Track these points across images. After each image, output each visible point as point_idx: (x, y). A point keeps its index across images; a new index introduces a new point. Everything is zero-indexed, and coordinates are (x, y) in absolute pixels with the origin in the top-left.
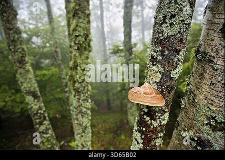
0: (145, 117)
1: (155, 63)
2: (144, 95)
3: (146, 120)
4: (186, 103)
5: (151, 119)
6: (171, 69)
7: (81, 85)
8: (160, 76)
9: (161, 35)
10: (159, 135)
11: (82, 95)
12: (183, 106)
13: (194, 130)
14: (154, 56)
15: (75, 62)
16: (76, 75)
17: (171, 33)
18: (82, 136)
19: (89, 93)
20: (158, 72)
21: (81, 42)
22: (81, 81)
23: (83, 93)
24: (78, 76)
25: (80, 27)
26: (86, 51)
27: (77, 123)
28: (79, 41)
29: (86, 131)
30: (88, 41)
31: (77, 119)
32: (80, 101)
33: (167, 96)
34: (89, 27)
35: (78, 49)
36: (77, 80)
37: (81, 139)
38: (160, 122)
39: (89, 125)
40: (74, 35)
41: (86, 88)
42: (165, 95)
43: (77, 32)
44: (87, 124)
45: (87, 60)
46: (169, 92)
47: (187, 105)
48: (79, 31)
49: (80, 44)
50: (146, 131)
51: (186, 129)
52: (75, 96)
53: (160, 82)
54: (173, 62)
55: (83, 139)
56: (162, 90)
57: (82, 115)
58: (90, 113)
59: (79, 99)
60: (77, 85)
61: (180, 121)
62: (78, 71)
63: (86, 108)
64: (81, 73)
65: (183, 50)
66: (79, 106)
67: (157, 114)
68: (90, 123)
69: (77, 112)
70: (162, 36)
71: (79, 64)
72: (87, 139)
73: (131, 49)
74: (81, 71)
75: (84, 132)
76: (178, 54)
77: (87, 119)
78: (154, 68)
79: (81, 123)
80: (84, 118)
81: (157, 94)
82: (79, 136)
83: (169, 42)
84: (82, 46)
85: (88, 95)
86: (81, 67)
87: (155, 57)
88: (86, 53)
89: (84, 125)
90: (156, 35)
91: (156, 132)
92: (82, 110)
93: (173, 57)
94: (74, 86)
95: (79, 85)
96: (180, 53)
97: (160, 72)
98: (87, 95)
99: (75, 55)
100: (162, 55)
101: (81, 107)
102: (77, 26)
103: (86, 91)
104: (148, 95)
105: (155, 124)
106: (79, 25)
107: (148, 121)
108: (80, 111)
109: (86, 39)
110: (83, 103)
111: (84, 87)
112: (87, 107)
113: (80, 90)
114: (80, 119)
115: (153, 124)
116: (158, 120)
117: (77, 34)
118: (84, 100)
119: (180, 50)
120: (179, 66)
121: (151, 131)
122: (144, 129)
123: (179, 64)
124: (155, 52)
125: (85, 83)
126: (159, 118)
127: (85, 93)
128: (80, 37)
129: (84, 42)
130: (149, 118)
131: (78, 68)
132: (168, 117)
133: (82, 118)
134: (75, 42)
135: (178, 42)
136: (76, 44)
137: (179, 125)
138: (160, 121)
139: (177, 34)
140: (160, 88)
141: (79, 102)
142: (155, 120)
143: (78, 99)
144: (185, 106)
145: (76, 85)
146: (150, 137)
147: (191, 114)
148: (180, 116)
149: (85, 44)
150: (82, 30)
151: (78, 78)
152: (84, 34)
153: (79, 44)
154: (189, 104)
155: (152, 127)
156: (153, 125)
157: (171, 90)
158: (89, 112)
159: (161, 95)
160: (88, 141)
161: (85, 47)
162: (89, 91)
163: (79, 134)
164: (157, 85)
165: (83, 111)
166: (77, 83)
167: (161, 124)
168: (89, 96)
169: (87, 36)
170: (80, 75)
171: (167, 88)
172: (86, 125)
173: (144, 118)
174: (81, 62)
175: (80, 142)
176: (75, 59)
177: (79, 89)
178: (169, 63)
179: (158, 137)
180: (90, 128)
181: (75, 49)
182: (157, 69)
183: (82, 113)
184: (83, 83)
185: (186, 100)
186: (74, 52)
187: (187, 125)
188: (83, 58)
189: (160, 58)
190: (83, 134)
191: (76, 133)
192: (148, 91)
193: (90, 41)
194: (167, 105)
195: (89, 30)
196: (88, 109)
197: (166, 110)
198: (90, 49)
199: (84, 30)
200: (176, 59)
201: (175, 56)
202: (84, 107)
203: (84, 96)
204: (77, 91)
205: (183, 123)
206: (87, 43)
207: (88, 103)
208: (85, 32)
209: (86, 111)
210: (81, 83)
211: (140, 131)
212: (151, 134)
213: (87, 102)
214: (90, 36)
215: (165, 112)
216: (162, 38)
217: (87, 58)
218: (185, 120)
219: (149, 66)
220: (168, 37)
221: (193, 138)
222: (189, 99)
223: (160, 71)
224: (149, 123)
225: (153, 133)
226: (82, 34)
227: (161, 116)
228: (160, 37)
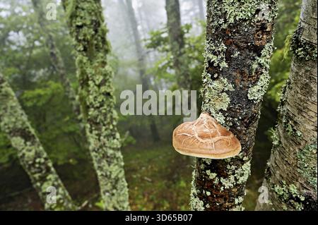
0: (208, 172)
1: (216, 76)
2: (201, 140)
3: (211, 178)
4: (280, 137)
5: (219, 176)
6: (247, 84)
7: (100, 112)
8: (228, 99)
9: (222, 21)
10: (237, 201)
11: (104, 128)
12: (275, 143)
13: (298, 185)
14: (214, 62)
15: (83, 73)
16: (88, 95)
17: (241, 16)
18: (113, 194)
19: (115, 123)
20: (223, 91)
21: (89, 37)
22: (98, 105)
23: (104, 125)
24: (91, 97)
25: (83, 9)
26: (98, 51)
27: (102, 175)
28: (85, 35)
29: (118, 186)
30: (100, 33)
31: (101, 168)
32: (102, 138)
33: (245, 134)
34: (100, 7)
35: (85, 50)
36: (91, 104)
37: (111, 199)
38: (236, 180)
39: (122, 174)
40: (74, 25)
41: (109, 116)
42: (240, 132)
43: (78, 19)
44: (118, 174)
45: (103, 67)
46: (248, 127)
47: (283, 141)
48: (81, 18)
49: (88, 42)
50: (212, 196)
51: (284, 182)
52: (91, 132)
53: (229, 109)
54: (250, 71)
55: (114, 198)
56: (234, 124)
57: (107, 161)
58: (122, 157)
59: (99, 135)
60: (92, 112)
61: (272, 168)
62: (90, 89)
63: (113, 149)
64: (96, 91)
65: (267, 46)
66: (101, 147)
67: (228, 167)
68: (123, 172)
69: (99, 157)
70: (225, 21)
71: (89, 75)
72: (122, 198)
73: (181, 35)
74: (96, 87)
75: (114, 187)
76: (259, 55)
77: (117, 167)
78: (215, 84)
79: (108, 173)
80: (111, 166)
81: (225, 134)
82: (107, 194)
83: (238, 33)
84: (92, 45)
85: (113, 126)
86: (94, 82)
87: (215, 65)
88: (101, 54)
89: (113, 176)
90: (213, 21)
91: (230, 196)
92: (106, 153)
93: (249, 62)
94: (87, 115)
95: (96, 112)
96: (263, 52)
97: (227, 92)
98: (111, 127)
99: (81, 62)
100: (228, 59)
101: (104, 148)
102: (77, 8)
103: (109, 120)
104: (207, 140)
105: (227, 184)
106: (79, 6)
107: (213, 180)
108: (103, 154)
109: (96, 31)
110: (107, 142)
111: (105, 115)
112: (115, 146)
113: (98, 121)
114: (106, 167)
115: (224, 183)
116: (232, 178)
117: (80, 24)
118: (107, 136)
119: (262, 47)
120: (262, 77)
121: (222, 196)
122: (208, 193)
123: (262, 73)
124: (214, 53)
125: (105, 107)
126: (234, 174)
127: (109, 124)
128: (85, 28)
129: (93, 36)
130: (215, 175)
131: (90, 82)
132: (249, 169)
133: (109, 165)
134: (77, 39)
135: (257, 31)
136: (79, 41)
137: (270, 175)
138: (235, 177)
139: (254, 16)
140: (230, 121)
141: (99, 140)
142: (226, 177)
143: (97, 135)
144: (280, 142)
145: (90, 113)
146: (220, 205)
147: (292, 156)
148: (272, 158)
149: (96, 39)
150: (87, 14)
151: (92, 101)
152: (92, 21)
153: (84, 40)
154: (286, 138)
155: (222, 188)
156: (224, 186)
157: (250, 122)
158: (119, 154)
159: (232, 135)
160: (124, 201)
161: (96, 45)
162: (115, 119)
163: (107, 191)
164: (224, 115)
165: (109, 155)
166: (92, 109)
167: (239, 182)
168: (116, 129)
169: (97, 24)
170: (95, 95)
171: (243, 120)
172: (117, 176)
173: (206, 175)
174: (93, 72)
175: (111, 205)
176: (82, 67)
177: (96, 118)
178: (242, 73)
179: (235, 205)
180: (124, 179)
181: (79, 51)
182: (220, 87)
183: (108, 157)
184: (101, 108)
185: (281, 132)
186: (79, 57)
187: (285, 176)
188: (97, 64)
189: (224, 64)
190: (114, 191)
191: (102, 191)
192: (207, 130)
193: (104, 32)
194: (245, 150)
195: (100, 12)
196: (118, 149)
197: (245, 159)
198: (106, 47)
199: (90, 14)
200: (255, 66)
201: (254, 59)
202: (110, 148)
203: (106, 130)
204: (95, 123)
205: (278, 172)
206: (99, 38)
207: (115, 141)
208: (94, 18)
209: (115, 154)
210: (98, 108)
211: (201, 196)
212: (222, 201)
213: (114, 138)
214: (103, 25)
215: (243, 162)
216: (225, 26)
217: (104, 63)
218: (280, 166)
219: (205, 80)
220: (237, 24)
221: (296, 197)
222: (285, 131)
223: (226, 89)
224: (216, 182)
225: (225, 199)
226: (88, 22)
227: (236, 169)
228: (220, 25)
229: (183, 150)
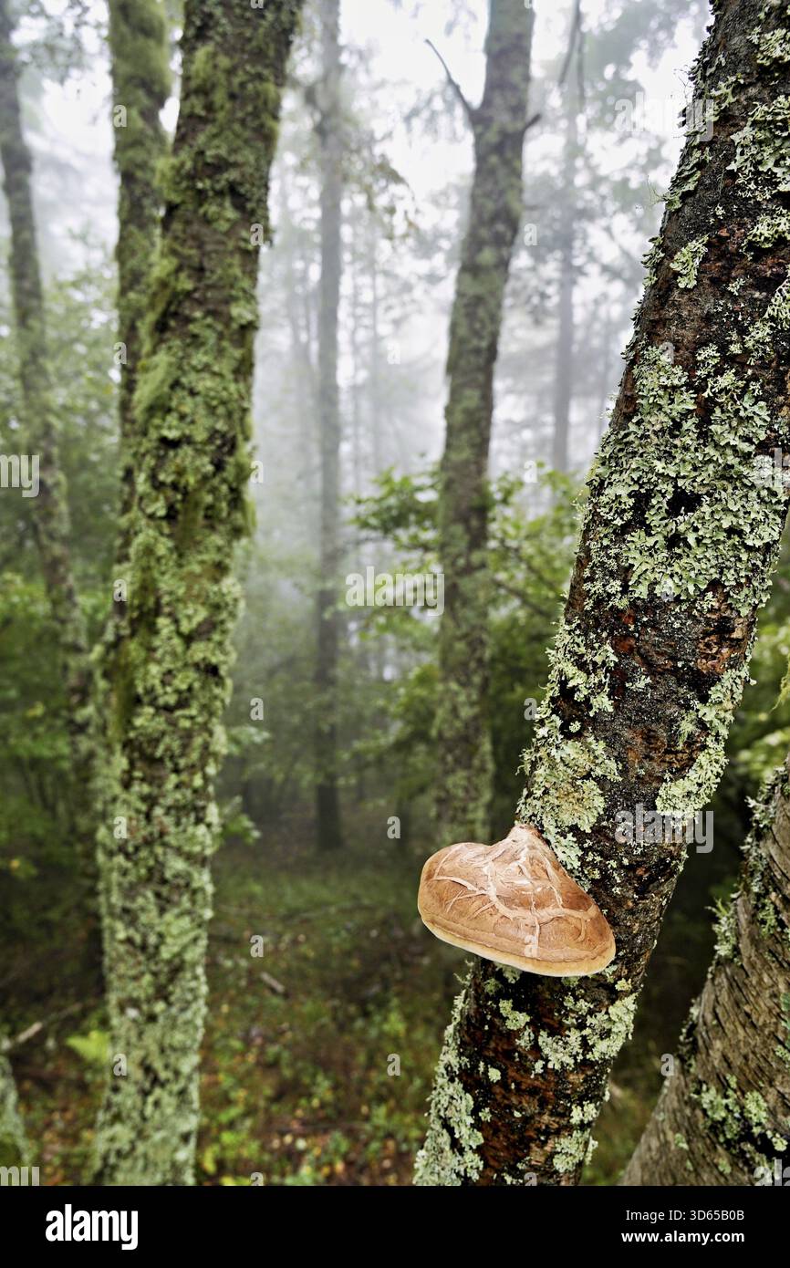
0: (505, 1006)
1: (575, 727)
2: (503, 909)
3: (511, 1025)
4: (738, 936)
5: (536, 1025)
6: (658, 770)
7: (173, 724)
8: (600, 803)
9: (615, 586)
10: (576, 1116)
11: (173, 779)
12: (723, 950)
13: (772, 1097)
14: (575, 689)
15: (146, 587)
16: (146, 661)
17: (667, 588)
18: (152, 1018)
19: (211, 770)
20: (588, 776)
21: (191, 480)
22: (172, 699)
23: (177, 771)
24: (154, 669)
25: (193, 393)
26: (212, 528)
27: (129, 941)
28: (181, 472)
29: (176, 992)
30: (230, 472)
31: (129, 916)
32: (158, 811)
33: (631, 912)
34: (246, 395)
35: (171, 516)
36: (150, 691)
37: (140, 1035)
38: (586, 1046)
39: (196, 953)
40: (154, 434)
41: (198, 741)
42: (619, 902)
43: (172, 419)
44: (184, 948)
45: (216, 581)
46: (643, 891)
47: (745, 946)
48: (182, 417)
49: (186, 493)
50: (503, 1083)
51: (733, 1081)
52: (127, 785)
53: (598, 830)
54: (673, 738)
55: (153, 1032)
56: (606, 876)
57: (158, 895)
58: (210, 889)
59: (151, 801)
60: (145, 719)
61: (701, 1028)
62: (157, 642)
63: (189, 857)
64: (174, 654)
65: (727, 677)
66: (148, 842)
67: (569, 1002)
68: (203, 942)
69: (132, 878)
70: (625, 589)
71: (166, 599)
72: (178, 1038)
74: (176, 641)
75: (162, 993)
76: (704, 699)
77: (185, 922)
78: (570, 750)
79: (152, 939)
80: (168, 917)
81: (576, 902)
82: (132, 1013)
83: (654, 628)
84: (197, 505)
85: (206, 778)
86: (176, 622)
87: (578, 697)
88: (217, 540)
89: (165, 953)
90: (591, 579)
91: (560, 1095)
92: (161, 865)
93: (673, 710)
94: (127, 724)
95: (160, 723)
96: (715, 693)
97: (601, 781)
98: (198, 781)
99: (149, 551)
100: (618, 690)
101: (159, 850)
102: (176, 384)
103: (195, 756)
104: (519, 913)
105: (558, 1054)
106: (184, 380)
107: (517, 1034)
108: (150, 870)
109: (219, 466)
110: (172, 829)
111: (188, 736)
112: (197, 849)
113: (159, 752)
114: (150, 916)
115: (546, 1051)
116: (574, 1037)
117: (172, 434)
118: (178, 810)
119: (714, 679)
120: (702, 758)
121: (533, 1091)
122: (495, 1075)
123: (704, 747)
124: (581, 665)
125: (193, 712)
126: (581, 1026)
127: (192, 768)
128: (187, 451)
129: (205, 479)
130: (523, 1018)
131: (163, 622)
132: (629, 1018)
133: (162, 911)
134: (153, 477)
135: (706, 634)
136: (158, 486)
137: (694, 1049)
138: (584, 1039)
139: (703, 594)
140: (594, 866)
141: (148, 817)
142: (557, 1031)
143: (144, 798)
144: (736, 949)
145: (138, 722)
146: (526, 1120)
147: (765, 1002)
148: (707, 995)
149: (213, 491)
150: (202, 411)
151: (157, 682)
152: (214, 433)
153: (175, 486)
154: (755, 942)
155: (539, 1066)
156: (547, 1061)
157: (652, 879)
158: (203, 879)
159: (593, 910)
160: (184, 1050)
161: (210, 507)
162: (215, 755)
163: (135, 1003)
164: (580, 842)
165: (168, 875)
166: (150, 710)
167: (594, 1056)
168: (211, 789)
169: (226, 446)
170: (167, 665)
171: (631, 868)
172: (179, 955)
173: (497, 1013)
174: (181, 592)
175: (137, 1054)
176: (146, 569)
177: (155, 741)
178: (649, 737)
179: (570, 1128)
180: (200, 971)
181: (151, 517)
182: (583, 761)
183: (164, 881)
184: (178, 713)
185: (743, 918)
186: (146, 535)
187: (738, 1062)
188: (197, 569)
189: (603, 703)
190: (159, 1007)
191: (113, 998)
192: (524, 882)
193: (243, 474)
194: (626, 960)
195: (245, 411)
196: (202, 861)
197: (622, 985)
198: (238, 516)
199: (212, 410)
200: (687, 727)
201: (688, 707)
202: (179, 851)
203: (178, 787)
204: (144, 756)
205: (718, 1044)
206: (224, 488)
207: (202, 829)
208: (221, 425)
209: (189, 875)
210: (168, 709)
211: (470, 1080)
212: (531, 1107)
213: (199, 821)
214: (245, 448)
215: (614, 995)
216: (622, 603)
217: (220, 569)
218: (728, 1026)
219: (542, 732)
220: (653, 605)
221: (763, 1136)
222: (754, 920)
223: (598, 772)
224: (524, 1042)
225: (543, 1103)
226: (200, 435)
227: (591, 1012)
228: (609, 596)
229: (445, 928)
